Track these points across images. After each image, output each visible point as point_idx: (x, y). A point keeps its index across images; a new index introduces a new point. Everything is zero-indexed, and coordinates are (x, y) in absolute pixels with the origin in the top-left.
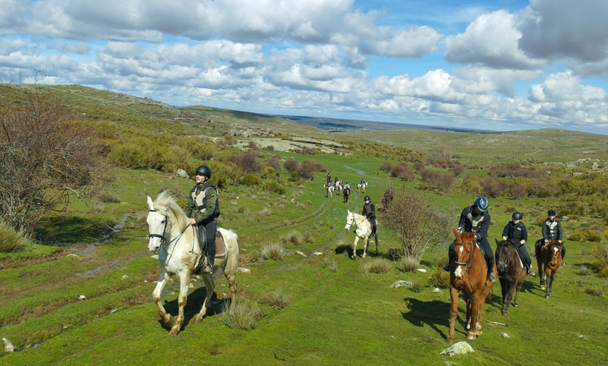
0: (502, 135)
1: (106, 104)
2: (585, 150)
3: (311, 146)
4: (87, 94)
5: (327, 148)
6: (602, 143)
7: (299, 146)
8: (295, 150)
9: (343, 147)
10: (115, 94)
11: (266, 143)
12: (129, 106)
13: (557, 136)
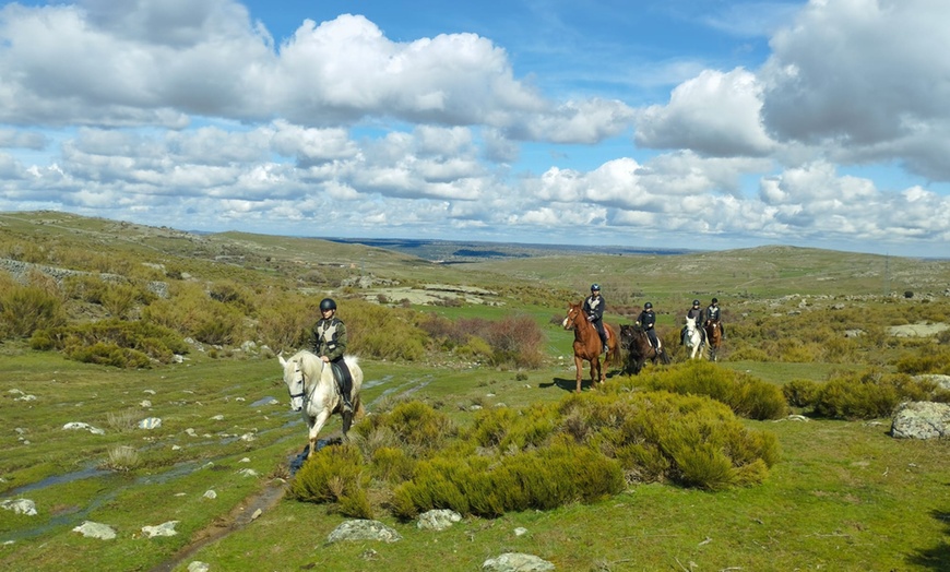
0: (702, 258)
1: (106, 240)
2: (820, 277)
3: (453, 296)
4: (70, 224)
5: (471, 296)
6: (847, 265)
7: (438, 297)
8: (435, 303)
9: (491, 294)
10: (115, 223)
11: (396, 295)
12: (143, 241)
13: (782, 255)
